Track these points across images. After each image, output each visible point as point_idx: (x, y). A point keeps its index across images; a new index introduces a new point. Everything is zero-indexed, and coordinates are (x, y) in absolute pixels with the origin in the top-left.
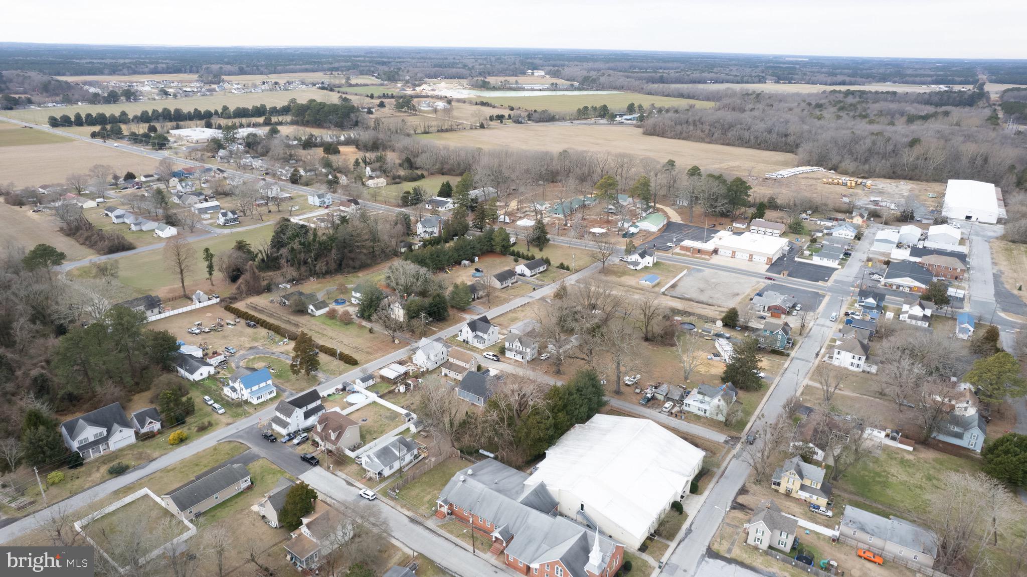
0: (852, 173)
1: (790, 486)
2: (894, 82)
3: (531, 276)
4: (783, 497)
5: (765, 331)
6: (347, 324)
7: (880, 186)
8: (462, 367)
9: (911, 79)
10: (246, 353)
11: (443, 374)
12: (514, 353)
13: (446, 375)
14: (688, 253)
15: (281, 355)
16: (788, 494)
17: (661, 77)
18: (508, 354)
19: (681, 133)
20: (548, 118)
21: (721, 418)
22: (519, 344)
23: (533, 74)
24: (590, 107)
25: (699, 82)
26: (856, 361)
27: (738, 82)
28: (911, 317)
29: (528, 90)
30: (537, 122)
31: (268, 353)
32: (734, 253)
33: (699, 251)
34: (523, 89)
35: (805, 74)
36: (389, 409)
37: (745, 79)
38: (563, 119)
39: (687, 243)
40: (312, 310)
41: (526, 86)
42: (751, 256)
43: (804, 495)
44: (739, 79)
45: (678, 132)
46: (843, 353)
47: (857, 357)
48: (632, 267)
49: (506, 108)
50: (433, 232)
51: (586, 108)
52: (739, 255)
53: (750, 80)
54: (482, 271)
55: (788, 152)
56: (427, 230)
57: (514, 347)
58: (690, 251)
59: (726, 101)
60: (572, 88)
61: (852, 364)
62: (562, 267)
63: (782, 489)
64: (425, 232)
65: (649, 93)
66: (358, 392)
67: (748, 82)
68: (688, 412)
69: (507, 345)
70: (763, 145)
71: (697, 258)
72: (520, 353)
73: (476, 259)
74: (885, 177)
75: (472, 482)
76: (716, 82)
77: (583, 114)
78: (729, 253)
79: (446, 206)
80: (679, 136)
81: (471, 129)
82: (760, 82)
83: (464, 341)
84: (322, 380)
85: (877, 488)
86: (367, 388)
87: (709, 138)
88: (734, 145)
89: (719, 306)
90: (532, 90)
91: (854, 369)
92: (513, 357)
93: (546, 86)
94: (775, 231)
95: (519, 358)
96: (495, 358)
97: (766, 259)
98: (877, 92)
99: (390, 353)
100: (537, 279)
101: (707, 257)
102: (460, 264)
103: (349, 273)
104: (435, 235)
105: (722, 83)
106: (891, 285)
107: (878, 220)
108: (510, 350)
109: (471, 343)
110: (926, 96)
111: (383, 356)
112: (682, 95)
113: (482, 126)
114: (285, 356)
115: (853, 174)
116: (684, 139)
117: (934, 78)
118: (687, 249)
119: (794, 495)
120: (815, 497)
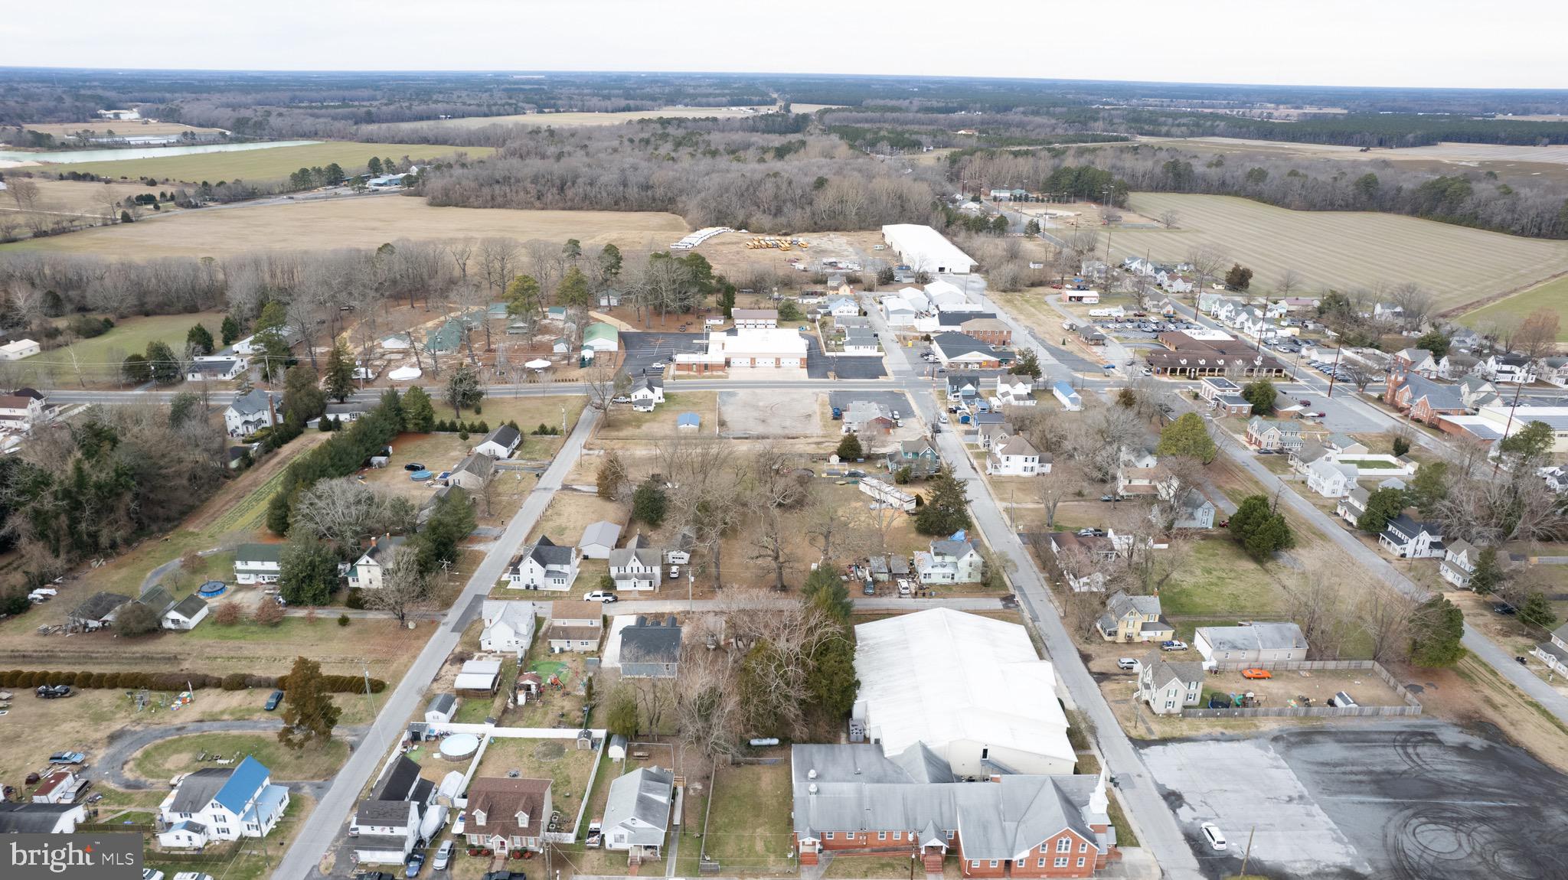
0: (770, 229)
1: (1130, 630)
2: (686, 105)
3: (510, 456)
4: (1126, 646)
5: (906, 453)
6: (276, 625)
7: (814, 243)
8: (587, 628)
9: (704, 100)
10: (112, 750)
11: (557, 651)
12: (634, 580)
13: (562, 651)
14: (692, 373)
15: (206, 726)
16: (1129, 641)
17: (369, 113)
18: (621, 586)
19: (493, 198)
20: (244, 194)
21: (978, 578)
22: (638, 563)
23: (117, 116)
24: (309, 168)
25: (429, 118)
26: (1029, 464)
27: (486, 115)
28: (1018, 398)
29: (137, 146)
30: (225, 202)
31: (166, 732)
32: (753, 360)
33: (706, 367)
34: (128, 146)
35: (571, 98)
36: (534, 740)
37: (494, 109)
38: (268, 193)
39: (681, 358)
40: (175, 621)
41: (133, 140)
42: (778, 360)
43: (1146, 635)
44: (485, 109)
45: (489, 198)
46: (1012, 457)
47: (1030, 458)
48: (641, 409)
49: (135, 182)
50: (260, 421)
51: (304, 171)
52: (760, 362)
53: (502, 111)
54: (423, 468)
55: (660, 211)
56: (251, 418)
57: (628, 570)
58: (692, 370)
59: (513, 145)
60: (224, 139)
61: (1025, 469)
62: (543, 430)
63: (1121, 639)
64: (246, 422)
65: (369, 140)
66: (447, 734)
67: (499, 115)
68: (931, 585)
69: (614, 572)
70: (622, 204)
71: (709, 377)
72: (644, 577)
73: (390, 449)
74: (807, 230)
75: (829, 787)
76: (453, 117)
77: (302, 181)
78: (746, 362)
79: (233, 370)
80: (492, 203)
81: (105, 225)
82: (516, 113)
83: (528, 587)
84: (350, 739)
85: (1184, 600)
86: (451, 721)
87: (539, 201)
88: (581, 209)
89: (806, 437)
90: (148, 146)
91: (1028, 474)
92: (631, 588)
93: (173, 139)
94: (769, 322)
95: (644, 586)
96: (610, 599)
97: (798, 361)
98: (694, 120)
99: (420, 649)
100: (520, 458)
101: (720, 373)
102: (368, 464)
103: (166, 531)
104: (268, 425)
105: (463, 117)
106: (958, 365)
107: (858, 286)
108: (625, 578)
109: (541, 587)
110: (751, 122)
111: (415, 657)
112: (425, 141)
113: (126, 219)
114: (216, 724)
115: (771, 232)
116: (500, 207)
117: (728, 98)
118: (688, 367)
119: (1137, 639)
120: (1159, 633)
